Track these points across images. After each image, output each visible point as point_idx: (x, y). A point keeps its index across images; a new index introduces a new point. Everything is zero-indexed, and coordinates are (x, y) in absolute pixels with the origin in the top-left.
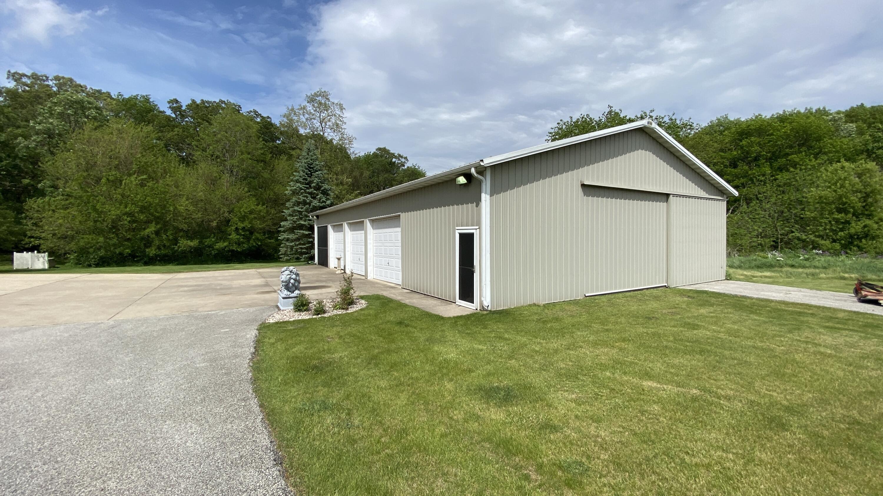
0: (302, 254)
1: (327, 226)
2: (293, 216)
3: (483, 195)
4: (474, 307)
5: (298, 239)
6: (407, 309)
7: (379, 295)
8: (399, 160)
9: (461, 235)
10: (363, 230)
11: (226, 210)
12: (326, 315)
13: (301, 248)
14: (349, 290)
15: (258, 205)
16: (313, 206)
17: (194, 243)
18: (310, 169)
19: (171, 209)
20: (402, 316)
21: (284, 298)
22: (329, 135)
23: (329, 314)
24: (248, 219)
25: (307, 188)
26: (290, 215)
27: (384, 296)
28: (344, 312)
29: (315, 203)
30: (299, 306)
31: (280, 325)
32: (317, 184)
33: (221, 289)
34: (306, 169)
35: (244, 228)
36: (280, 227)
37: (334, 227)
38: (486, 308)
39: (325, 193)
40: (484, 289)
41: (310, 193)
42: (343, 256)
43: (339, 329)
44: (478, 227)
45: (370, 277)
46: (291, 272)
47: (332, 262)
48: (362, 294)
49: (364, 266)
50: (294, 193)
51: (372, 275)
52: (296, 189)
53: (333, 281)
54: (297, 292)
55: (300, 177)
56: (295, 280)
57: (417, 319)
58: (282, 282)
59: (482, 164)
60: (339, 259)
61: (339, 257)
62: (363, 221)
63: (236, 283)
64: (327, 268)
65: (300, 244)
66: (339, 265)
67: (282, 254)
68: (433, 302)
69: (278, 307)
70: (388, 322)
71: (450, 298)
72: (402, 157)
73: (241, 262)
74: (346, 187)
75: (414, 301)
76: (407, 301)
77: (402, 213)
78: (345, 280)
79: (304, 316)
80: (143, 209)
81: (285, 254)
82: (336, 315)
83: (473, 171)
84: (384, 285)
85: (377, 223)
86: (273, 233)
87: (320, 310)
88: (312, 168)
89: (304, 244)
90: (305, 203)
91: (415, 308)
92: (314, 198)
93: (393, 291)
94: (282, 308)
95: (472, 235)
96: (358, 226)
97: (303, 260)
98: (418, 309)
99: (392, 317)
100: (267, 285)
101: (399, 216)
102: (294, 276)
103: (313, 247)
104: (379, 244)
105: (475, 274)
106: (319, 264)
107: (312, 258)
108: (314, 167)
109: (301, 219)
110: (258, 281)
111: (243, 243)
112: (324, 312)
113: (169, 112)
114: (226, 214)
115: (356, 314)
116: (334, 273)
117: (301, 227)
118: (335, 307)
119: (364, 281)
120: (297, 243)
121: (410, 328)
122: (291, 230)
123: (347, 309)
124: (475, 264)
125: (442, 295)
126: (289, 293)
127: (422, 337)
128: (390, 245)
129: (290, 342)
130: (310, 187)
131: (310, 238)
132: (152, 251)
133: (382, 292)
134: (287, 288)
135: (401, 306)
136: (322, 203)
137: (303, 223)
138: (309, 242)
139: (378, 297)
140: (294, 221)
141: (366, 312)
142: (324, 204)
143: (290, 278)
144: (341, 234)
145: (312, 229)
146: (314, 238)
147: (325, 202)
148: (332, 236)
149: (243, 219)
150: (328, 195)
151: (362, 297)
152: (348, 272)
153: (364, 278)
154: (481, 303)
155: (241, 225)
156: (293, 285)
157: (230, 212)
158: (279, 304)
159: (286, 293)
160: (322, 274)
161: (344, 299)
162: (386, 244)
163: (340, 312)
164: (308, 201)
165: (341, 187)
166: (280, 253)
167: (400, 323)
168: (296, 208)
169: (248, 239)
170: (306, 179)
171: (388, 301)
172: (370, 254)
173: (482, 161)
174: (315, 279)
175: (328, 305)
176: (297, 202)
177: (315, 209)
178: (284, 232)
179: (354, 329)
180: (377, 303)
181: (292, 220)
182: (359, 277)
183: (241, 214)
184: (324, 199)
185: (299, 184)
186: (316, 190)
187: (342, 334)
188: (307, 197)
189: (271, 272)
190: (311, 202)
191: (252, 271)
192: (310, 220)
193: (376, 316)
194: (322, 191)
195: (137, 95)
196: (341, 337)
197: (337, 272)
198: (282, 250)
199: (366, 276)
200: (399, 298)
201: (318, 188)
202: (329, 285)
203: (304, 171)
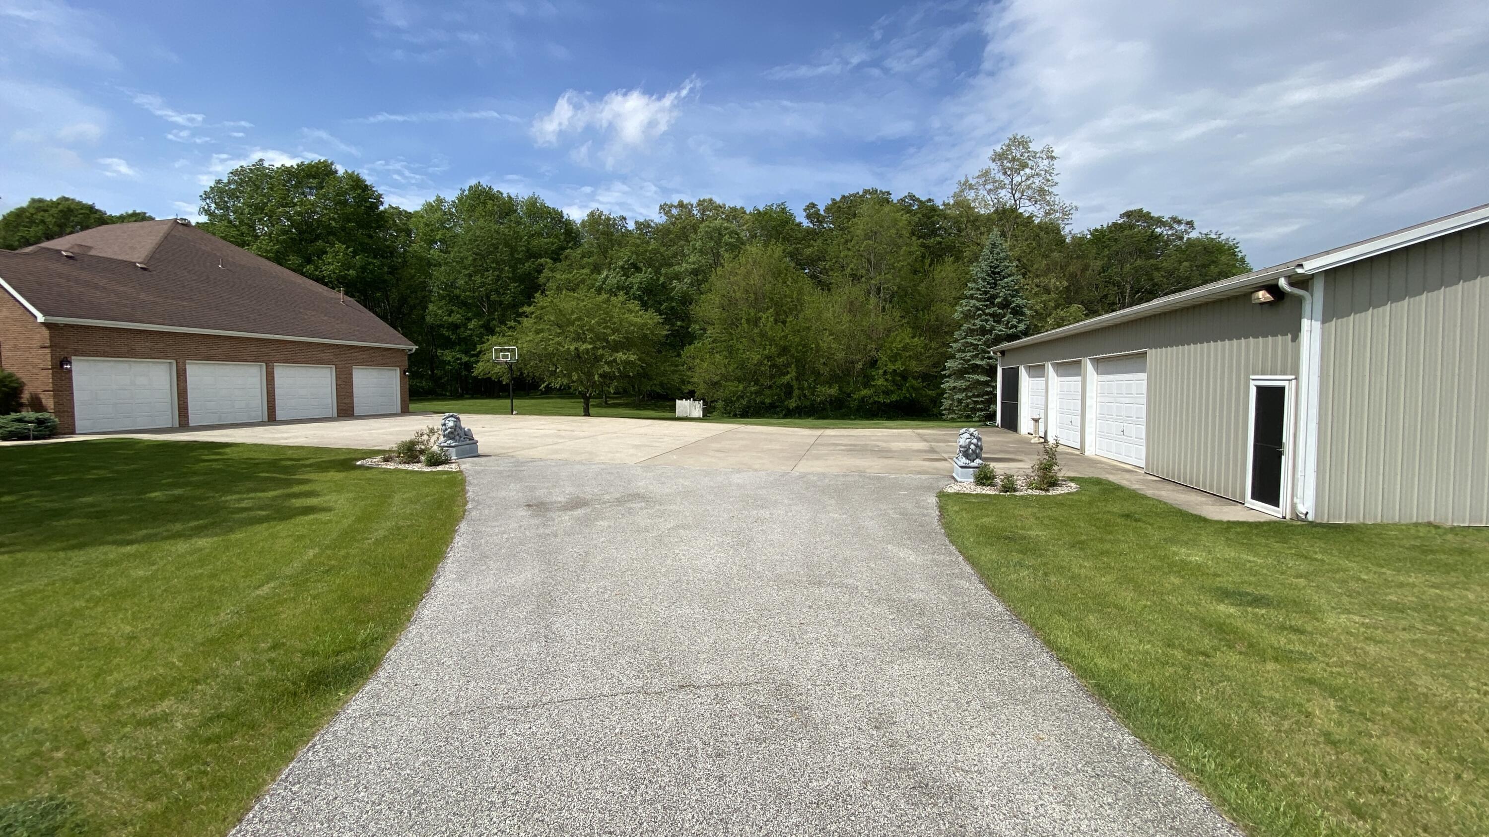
0: (975, 410)
1: (1018, 368)
2: (964, 352)
3: (1305, 323)
4: (1278, 512)
5: (970, 388)
6: (1145, 502)
7: (1101, 479)
8: (1171, 227)
9: (1261, 390)
10: (1079, 375)
11: (874, 346)
12: (1017, 494)
13: (976, 402)
14: (1051, 466)
15: (913, 337)
16: (996, 334)
17: (834, 391)
18: (995, 274)
19: (813, 346)
20: (1132, 509)
21: (962, 467)
22: (1027, 208)
23: (1022, 493)
24: (901, 358)
25: (986, 306)
26: (959, 351)
27: (1109, 482)
28: (1044, 493)
29: (1000, 330)
30: (982, 479)
31: (960, 496)
32: (1005, 299)
33: (879, 451)
34: (988, 275)
35: (895, 371)
36: (944, 369)
37: (1029, 369)
38: (1303, 517)
39: (1017, 312)
40: (1300, 484)
41: (993, 315)
42: (1042, 416)
43: (1035, 510)
44: (1293, 377)
45: (1089, 452)
46: (971, 435)
47: (1025, 425)
48: (1072, 474)
49: (1079, 434)
50: (968, 316)
51: (1093, 449)
52: (969, 310)
53: (1026, 454)
54: (978, 461)
55: (978, 289)
56: (976, 446)
57: (1157, 514)
58: (961, 446)
59: (1299, 271)
60: (1036, 420)
61: (1038, 417)
62: (1080, 361)
63: (896, 445)
64: (1015, 434)
65: (974, 396)
66: (1036, 430)
67: (945, 409)
68: (1199, 498)
69: (953, 478)
70: (1109, 512)
71: (1234, 493)
73: (890, 418)
74: (1053, 295)
75: (1163, 493)
76: (1149, 493)
77: (1151, 348)
78: (1047, 452)
79: (988, 491)
80: (784, 350)
81: (950, 410)
82: (1032, 495)
83: (1282, 282)
84: (1114, 466)
85: (1104, 365)
86: (933, 378)
87: (1009, 487)
88: (999, 273)
89: (978, 396)
90: (983, 331)
91: (1160, 501)
92: (998, 322)
93: (1127, 476)
94: (959, 479)
95: (1282, 390)
96: (1071, 368)
97: (976, 419)
98: (1165, 503)
99: (1116, 508)
100: (932, 450)
101: (1146, 353)
102: (975, 441)
103: (993, 400)
104: (1107, 399)
105: (1283, 457)
106: (1002, 426)
107: (992, 417)
108: (1002, 271)
109: (976, 356)
110: (922, 445)
111: (893, 392)
112: (1015, 490)
113: (806, 223)
114: (874, 353)
115: (1060, 497)
116: (1027, 442)
117: (975, 369)
118: (1030, 486)
119: (1079, 456)
120: (970, 394)
121: (1140, 524)
122: (960, 374)
123: (1048, 490)
124: (1284, 440)
125: (1219, 490)
126: (968, 461)
127: (1156, 536)
128: (1127, 400)
129: (975, 513)
130: (993, 304)
131: (989, 386)
132: (792, 403)
133: (1107, 476)
134: (966, 455)
135: (1134, 496)
136: (1011, 328)
137: (978, 362)
138: (988, 393)
139: (1098, 482)
140: (965, 360)
141: (1076, 497)
142: (1014, 330)
143: (970, 443)
144: (1041, 381)
145: (992, 372)
146: (995, 388)
147: (1016, 327)
148: (1027, 384)
149: (894, 358)
150: (1023, 314)
151: (1072, 479)
152: (1051, 441)
153: (1078, 452)
154: (1294, 506)
155: (891, 367)
156: (974, 452)
157: (877, 350)
158: (954, 475)
159: (963, 461)
160: (1008, 442)
161: (1043, 478)
162: (1119, 400)
163: (1037, 492)
164: (988, 327)
165: (1045, 297)
166: (943, 408)
167: (1127, 516)
168: (970, 340)
169: (900, 387)
170: (987, 293)
171: (1115, 489)
172: (1090, 415)
173: (1301, 266)
174: (998, 448)
175: (1020, 483)
176: (970, 329)
177: (998, 340)
178: (949, 376)
179: (1056, 512)
180: (1096, 489)
181: (962, 359)
182: (1070, 450)
183: (892, 351)
184: (1015, 322)
185: (974, 301)
186: (1003, 309)
187: (1038, 515)
188: (987, 321)
189: (934, 435)
190: (993, 328)
191: (907, 432)
192: (990, 358)
193: (1090, 503)
194: (1013, 308)
195: (772, 205)
196: (1037, 518)
197: (1032, 441)
198: (946, 403)
199: (1082, 449)
200: (1136, 486)
201: (1005, 305)
202: (1019, 458)
203: (984, 280)
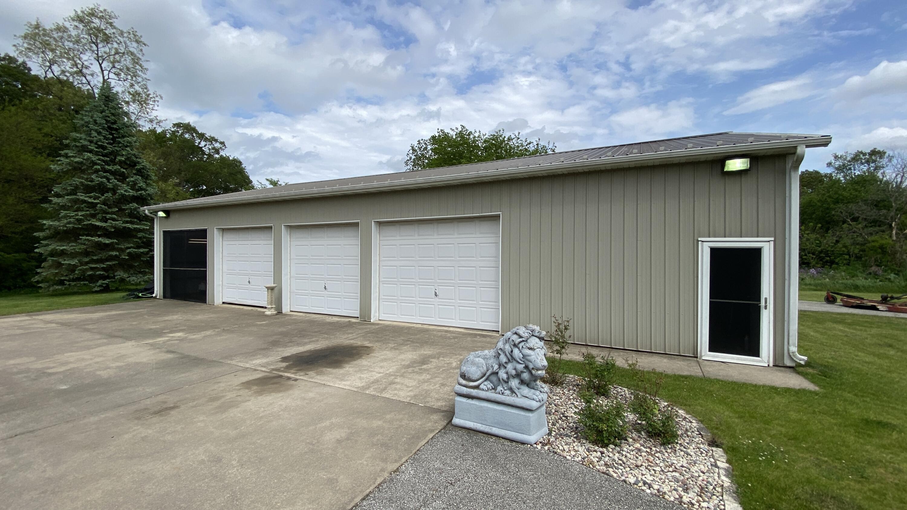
1: (199, 230)
2: (73, 210)
4: (762, 362)
5: (86, 253)
25: (106, 162)
26: (65, 207)
36: (39, 229)
37: (224, 231)
38: (800, 362)
41: (114, 173)
44: (772, 239)
45: (375, 318)
47: (219, 294)
50: (77, 169)
52: (81, 163)
62: (353, 224)
64: (206, 305)
67: (44, 281)
72: (216, 141)
77: (507, 212)
88: (116, 130)
89: (101, 261)
90: (102, 189)
101: (497, 216)
106: (167, 297)
108: (120, 129)
109: (93, 216)
120: (86, 260)
122: (70, 235)
128: (442, 264)
130: (114, 161)
136: (137, 190)
140: (77, 220)
148: (220, 247)
153: (356, 320)
154: (788, 354)
164: (109, 186)
168: (81, 197)
170: (104, 148)
172: (375, 280)
181: (69, 217)
182: (335, 318)
185: (88, 155)
186: (126, 168)
188: (107, 179)
194: (138, 170)
197: (267, 313)
199: (365, 316)
201: (129, 164)
